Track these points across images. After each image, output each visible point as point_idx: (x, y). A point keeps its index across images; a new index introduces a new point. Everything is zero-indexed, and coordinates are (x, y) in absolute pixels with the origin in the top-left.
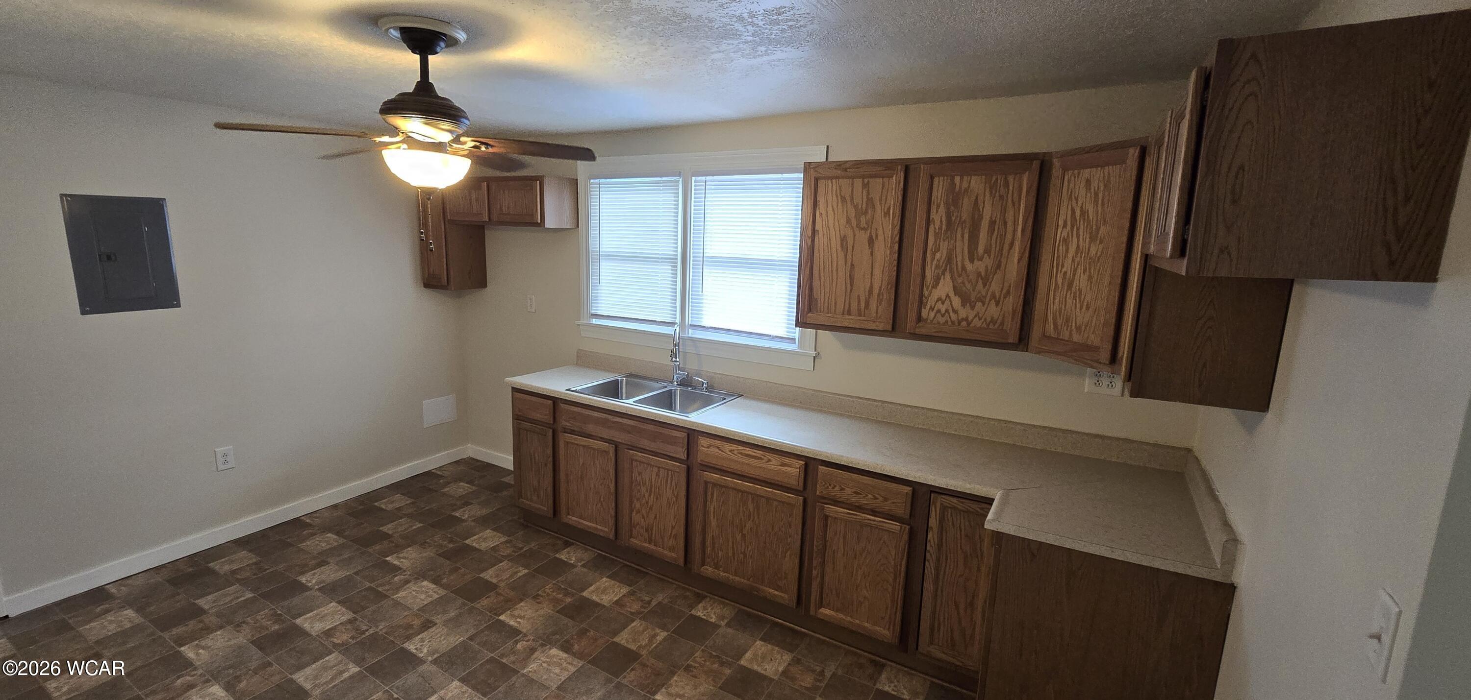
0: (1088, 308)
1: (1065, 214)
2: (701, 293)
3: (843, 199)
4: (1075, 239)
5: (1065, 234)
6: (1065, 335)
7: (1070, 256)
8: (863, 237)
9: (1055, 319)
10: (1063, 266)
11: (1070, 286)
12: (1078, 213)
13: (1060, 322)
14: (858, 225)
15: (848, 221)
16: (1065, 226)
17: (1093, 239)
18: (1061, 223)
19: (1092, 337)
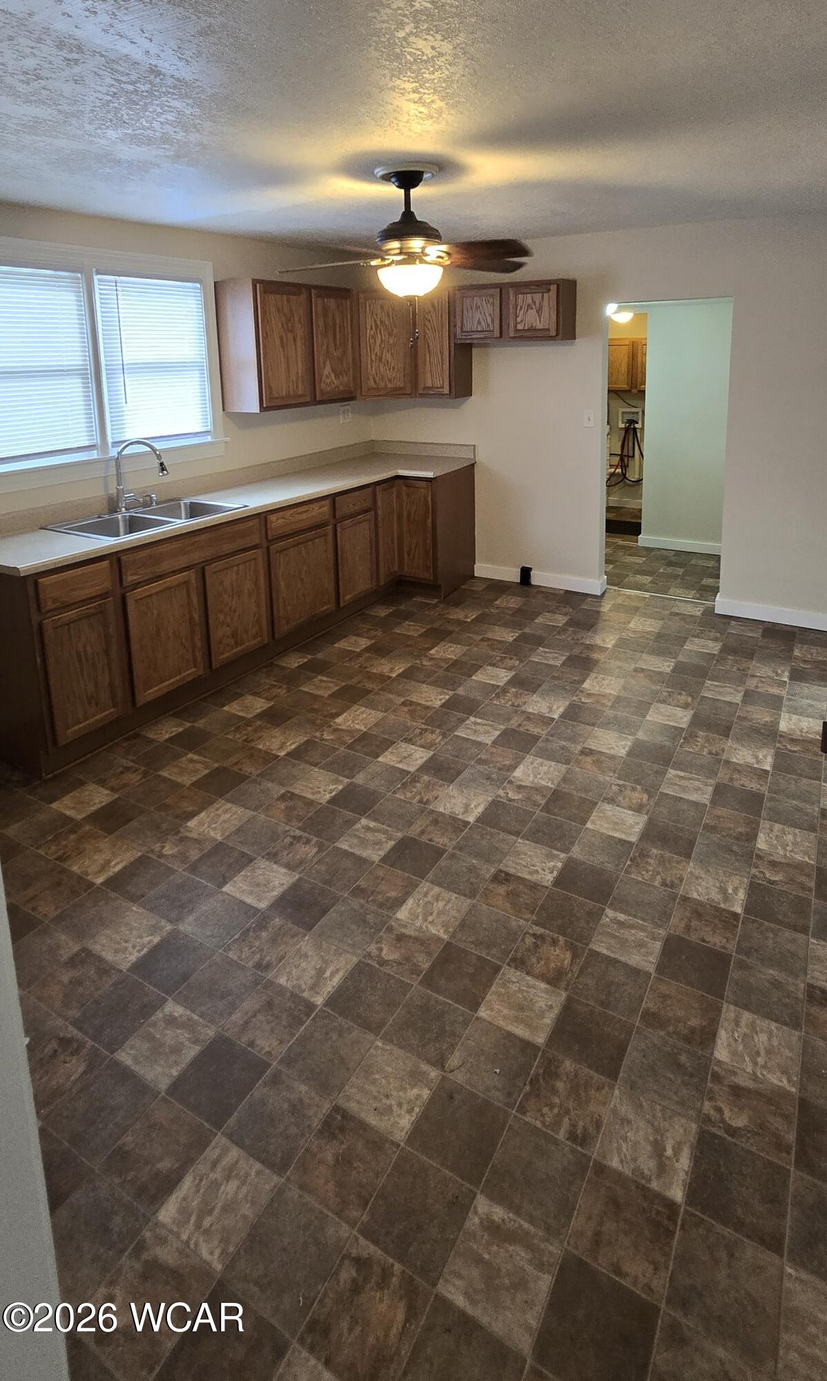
0: (394, 369)
1: (370, 322)
2: (124, 404)
3: (278, 311)
4: (379, 335)
5: (372, 333)
6: (382, 385)
7: (378, 344)
8: (290, 336)
9: (374, 379)
10: (374, 350)
11: (381, 359)
12: (379, 323)
13: (377, 380)
14: (288, 328)
15: (283, 326)
16: (371, 329)
17: (390, 335)
18: (369, 327)
19: (398, 383)
